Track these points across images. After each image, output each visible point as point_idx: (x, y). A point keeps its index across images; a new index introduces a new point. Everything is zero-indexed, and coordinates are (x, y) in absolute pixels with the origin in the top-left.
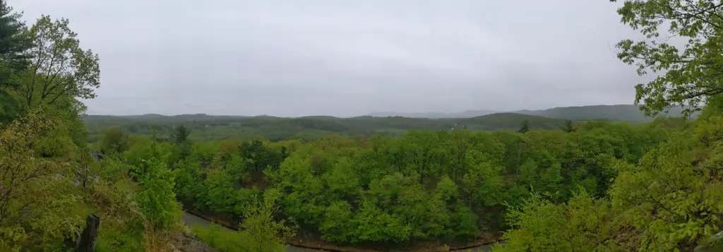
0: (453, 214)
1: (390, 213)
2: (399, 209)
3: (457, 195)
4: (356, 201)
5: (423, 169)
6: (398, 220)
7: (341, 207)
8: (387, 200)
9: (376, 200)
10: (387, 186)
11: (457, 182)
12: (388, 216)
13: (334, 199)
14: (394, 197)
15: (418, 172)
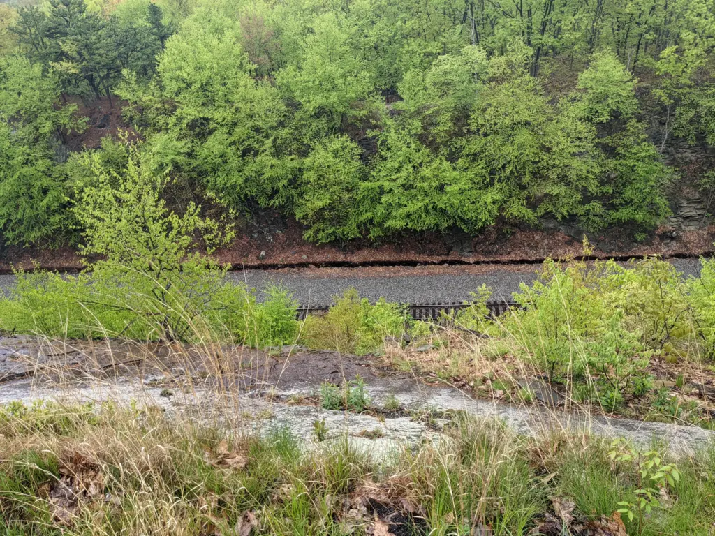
0: (612, 163)
1: (452, 158)
2: (474, 147)
3: (628, 108)
4: (370, 134)
5: (542, 32)
6: (470, 174)
7: (335, 153)
8: (445, 124)
9: (416, 125)
10: (445, 87)
11: (637, 71)
12: (446, 164)
13: (316, 135)
14: (462, 116)
15: (528, 43)
